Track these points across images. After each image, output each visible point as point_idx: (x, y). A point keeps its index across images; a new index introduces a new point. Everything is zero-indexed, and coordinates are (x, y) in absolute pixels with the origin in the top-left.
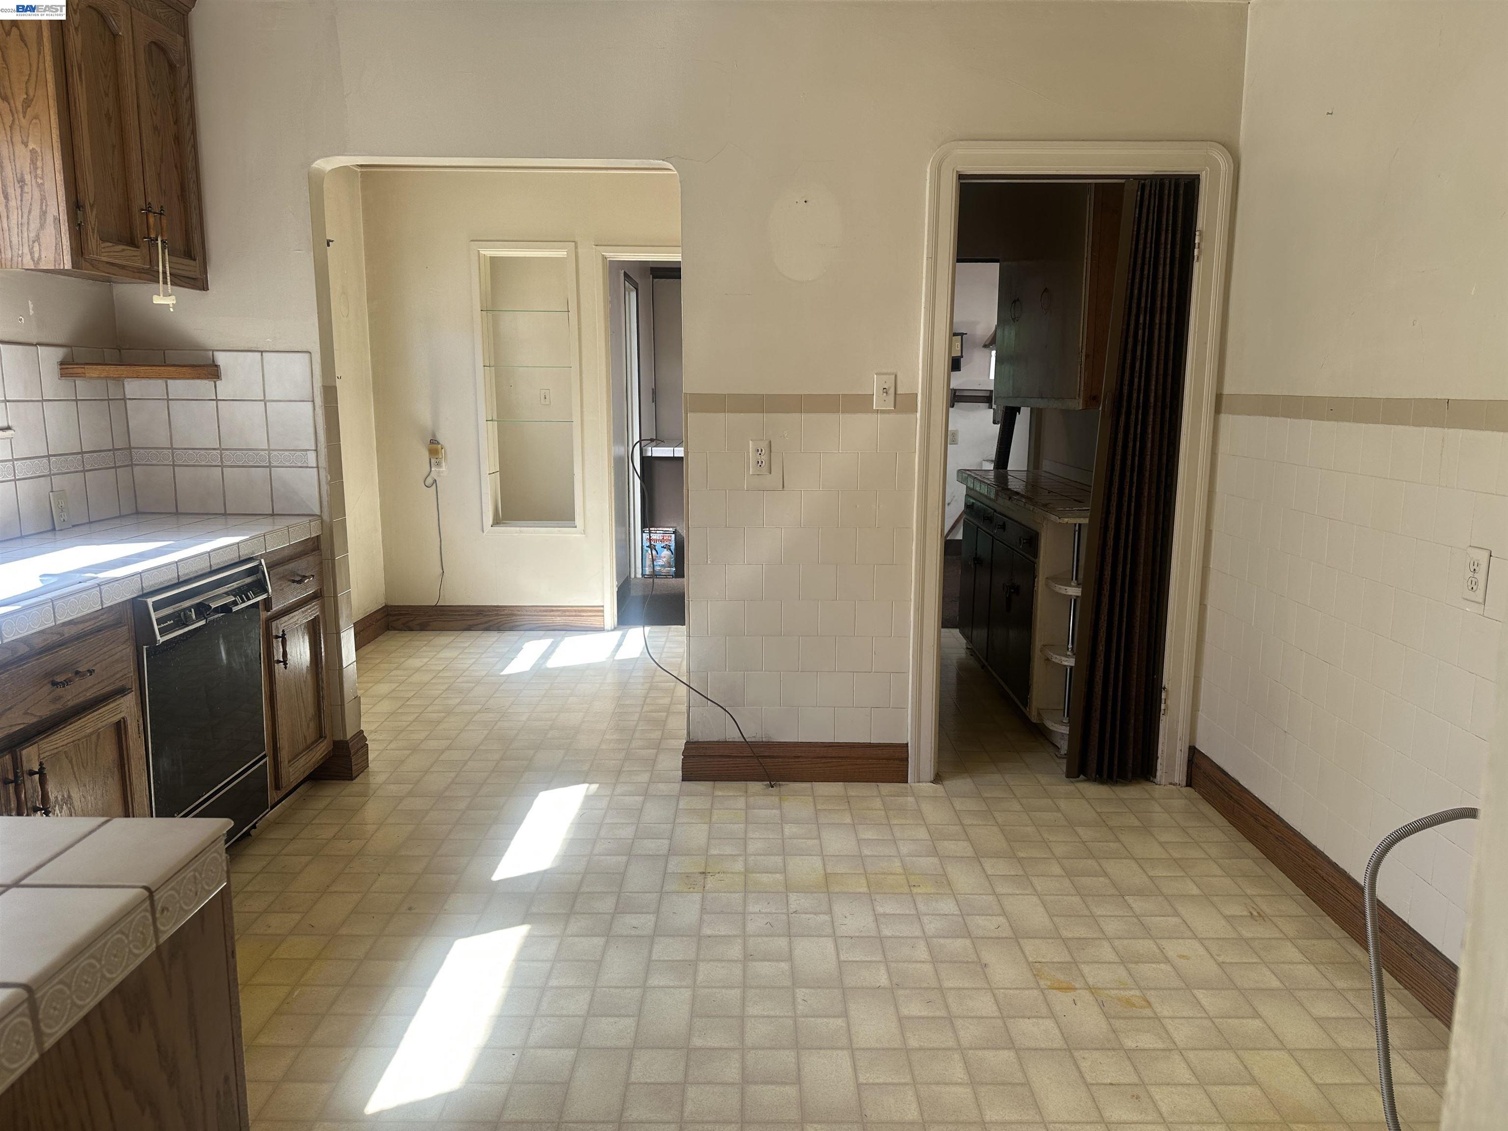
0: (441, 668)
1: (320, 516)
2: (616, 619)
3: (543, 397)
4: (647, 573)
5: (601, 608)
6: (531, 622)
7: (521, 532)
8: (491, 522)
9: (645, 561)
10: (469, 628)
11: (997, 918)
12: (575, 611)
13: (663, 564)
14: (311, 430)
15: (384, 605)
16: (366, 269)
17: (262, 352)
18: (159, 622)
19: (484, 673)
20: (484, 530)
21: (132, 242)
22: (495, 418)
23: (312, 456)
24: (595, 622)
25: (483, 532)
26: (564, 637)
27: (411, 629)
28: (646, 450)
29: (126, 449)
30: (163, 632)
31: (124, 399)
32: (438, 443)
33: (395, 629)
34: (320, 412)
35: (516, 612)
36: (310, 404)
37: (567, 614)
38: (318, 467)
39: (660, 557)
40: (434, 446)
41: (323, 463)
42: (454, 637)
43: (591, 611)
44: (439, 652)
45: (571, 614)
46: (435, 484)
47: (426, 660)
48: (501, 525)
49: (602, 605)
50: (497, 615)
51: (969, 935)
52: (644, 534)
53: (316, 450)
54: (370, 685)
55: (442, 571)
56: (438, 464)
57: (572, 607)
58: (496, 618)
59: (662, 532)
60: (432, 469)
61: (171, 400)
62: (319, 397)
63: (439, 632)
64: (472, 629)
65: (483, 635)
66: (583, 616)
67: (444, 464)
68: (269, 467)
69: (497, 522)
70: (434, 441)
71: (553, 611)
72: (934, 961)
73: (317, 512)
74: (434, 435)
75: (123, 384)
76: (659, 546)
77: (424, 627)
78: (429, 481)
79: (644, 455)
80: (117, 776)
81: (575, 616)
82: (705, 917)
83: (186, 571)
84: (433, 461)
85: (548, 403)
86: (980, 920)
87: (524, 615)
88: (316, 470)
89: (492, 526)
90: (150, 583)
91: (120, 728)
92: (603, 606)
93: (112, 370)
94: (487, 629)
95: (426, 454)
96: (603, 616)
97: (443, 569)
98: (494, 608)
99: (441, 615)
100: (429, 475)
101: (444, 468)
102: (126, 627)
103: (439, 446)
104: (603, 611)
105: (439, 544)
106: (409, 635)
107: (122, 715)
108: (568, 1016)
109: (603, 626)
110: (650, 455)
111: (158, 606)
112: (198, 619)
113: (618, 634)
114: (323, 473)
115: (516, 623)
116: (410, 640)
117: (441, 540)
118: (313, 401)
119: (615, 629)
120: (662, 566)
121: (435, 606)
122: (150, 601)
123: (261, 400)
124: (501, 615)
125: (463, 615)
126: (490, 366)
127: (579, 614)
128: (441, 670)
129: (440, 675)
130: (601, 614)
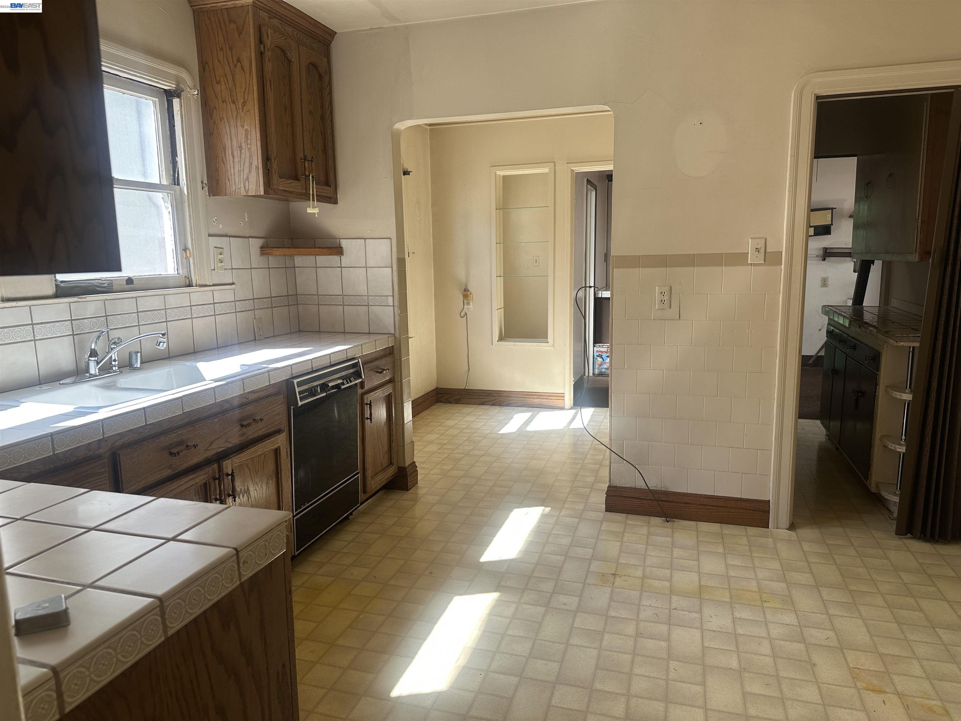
0: (465, 427)
1: (394, 334)
2: (572, 402)
3: (535, 261)
4: (596, 373)
5: (563, 395)
6: (519, 402)
7: (515, 345)
8: (497, 339)
9: (595, 365)
10: (483, 404)
11: (828, 632)
12: (547, 396)
13: (607, 367)
14: (391, 284)
15: (436, 387)
16: (431, 187)
17: (365, 239)
18: (300, 393)
19: (489, 432)
20: (493, 344)
21: (296, 178)
22: (502, 275)
23: (390, 299)
24: (558, 403)
25: (492, 345)
26: (538, 412)
27: (451, 403)
28: (598, 293)
29: (295, 295)
30: (301, 399)
31: (294, 267)
32: (468, 291)
33: (441, 402)
34: (395, 273)
35: (511, 395)
36: (390, 269)
37: (542, 397)
38: (393, 306)
39: (605, 363)
40: (466, 293)
41: (396, 303)
42: (474, 409)
43: (556, 396)
44: (464, 417)
45: (544, 397)
46: (466, 316)
47: (456, 422)
48: (504, 341)
49: (564, 392)
50: (499, 396)
51: (803, 640)
52: (595, 348)
53: (393, 296)
54: (424, 434)
56: (468, 304)
57: (545, 393)
58: (499, 398)
59: (607, 346)
60: (465, 307)
61: (318, 267)
62: (395, 264)
63: (466, 405)
64: (485, 404)
65: (491, 408)
66: (551, 399)
67: (471, 303)
68: (368, 306)
69: (501, 339)
70: (466, 290)
71: (533, 395)
72: (775, 656)
73: (393, 332)
74: (466, 286)
75: (294, 259)
76: (604, 355)
77: (457, 402)
78: (463, 314)
79: (596, 297)
80: (274, 479)
81: (546, 399)
82: (612, 603)
83: (316, 365)
84: (465, 301)
85: (538, 265)
86: (814, 631)
87: (515, 397)
88: (392, 307)
89: (498, 341)
90: (296, 372)
91: (277, 451)
92: (564, 394)
93: (286, 251)
94: (494, 405)
95: (461, 297)
96: (564, 400)
97: (469, 367)
98: (498, 392)
99: (468, 395)
100: (463, 310)
101: (471, 306)
102: (282, 396)
103: (469, 293)
104: (564, 397)
105: (467, 352)
106: (449, 406)
107: (278, 445)
108: (517, 655)
109: (564, 406)
110: (600, 296)
111: (300, 384)
112: (322, 392)
113: (573, 412)
114: (396, 309)
115: (511, 402)
116: (449, 409)
117: (468, 349)
118: (392, 267)
119: (571, 408)
120: (606, 369)
121: (464, 389)
122: (295, 381)
123: (364, 267)
124: (502, 396)
125: (480, 395)
126: (500, 243)
127: (549, 398)
128: (464, 428)
129: (463, 431)
130: (562, 398)
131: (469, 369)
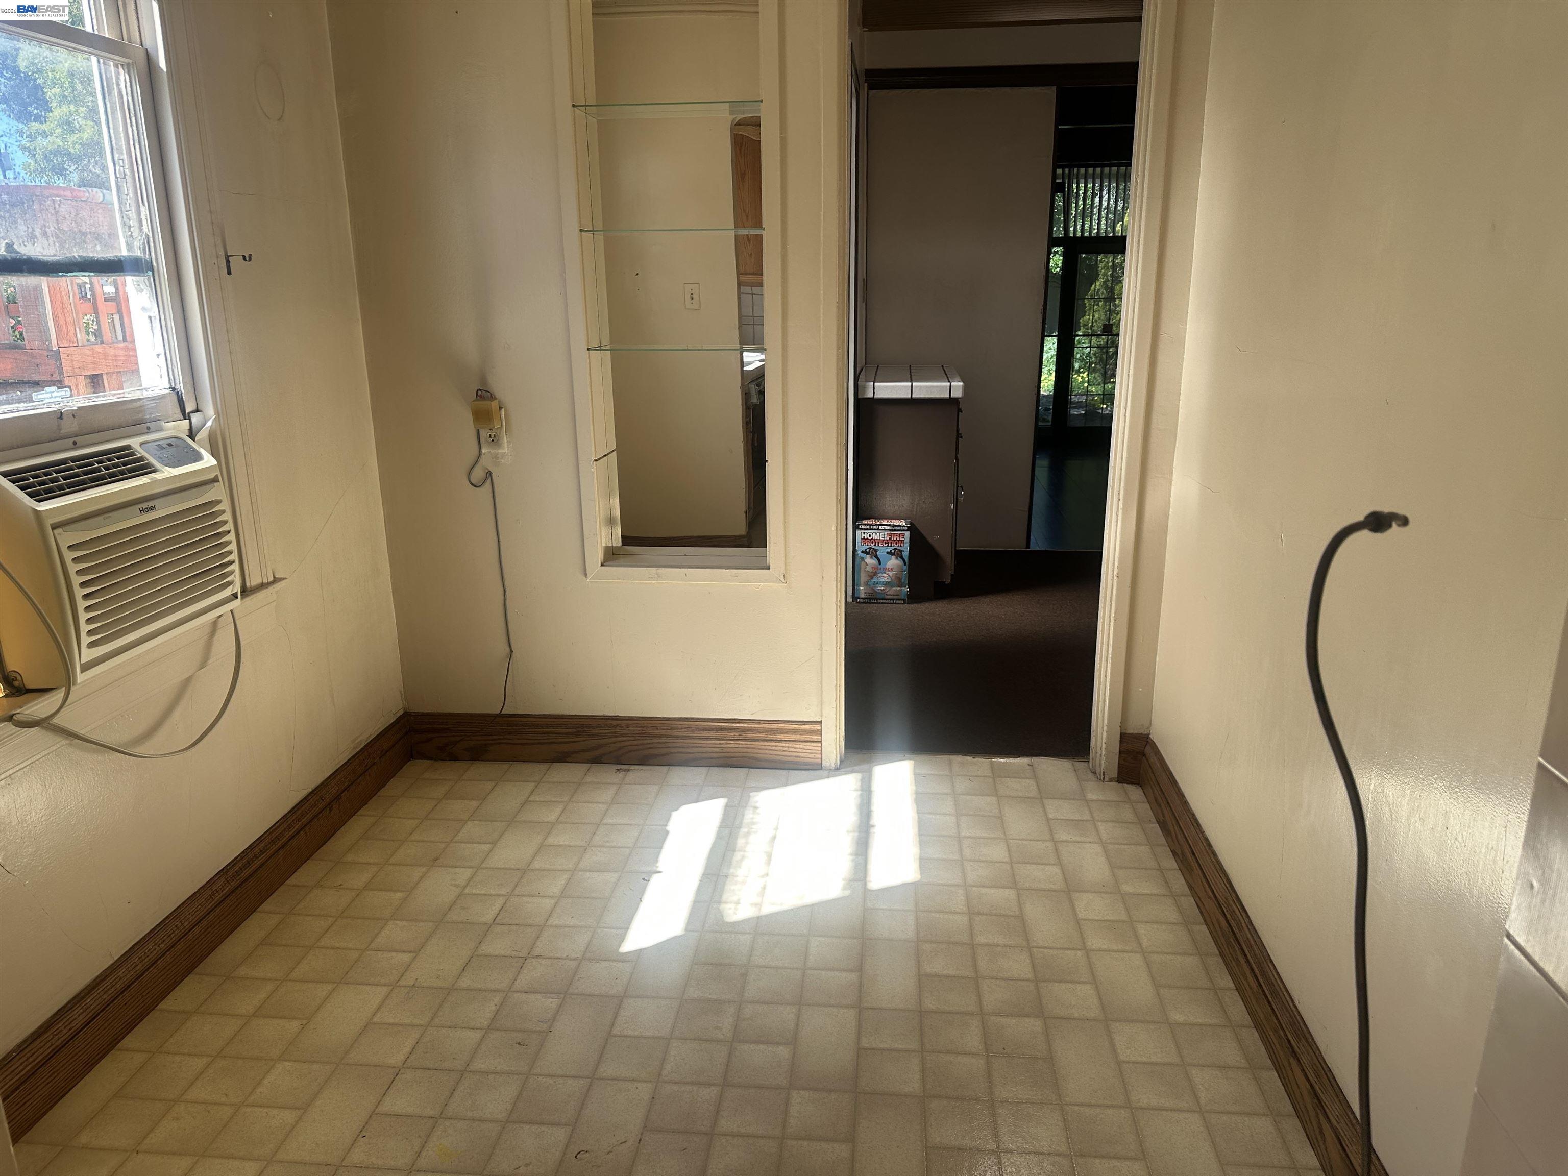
2: (844, 742)
3: (688, 297)
4: (862, 595)
5: (817, 727)
7: (659, 576)
8: (600, 557)
9: (859, 576)
10: (563, 758)
12: (766, 731)
13: (889, 580)
15: (401, 712)
20: (589, 575)
22: (606, 341)
24: (804, 751)
25: (586, 575)
27: (454, 758)
28: (864, 388)
32: (492, 397)
33: (424, 756)
35: (651, 731)
37: (750, 735)
39: (885, 570)
40: (483, 404)
42: (531, 786)
43: (796, 732)
44: (494, 843)
45: (757, 736)
46: (489, 481)
47: (464, 875)
48: (622, 563)
49: (819, 720)
50: (616, 735)
52: (858, 532)
55: (508, 649)
56: (495, 441)
57: (759, 722)
58: (614, 739)
59: (888, 528)
60: (483, 451)
63: (505, 766)
64: (568, 759)
65: (589, 779)
66: (781, 741)
67: (505, 440)
69: (611, 556)
70: (484, 394)
71: (722, 729)
74: (483, 380)
76: (882, 550)
77: (477, 755)
78: (478, 474)
79: (860, 396)
81: (765, 741)
84: (484, 434)
85: (697, 307)
89: (602, 566)
92: (821, 723)
94: (597, 760)
95: (468, 417)
96: (820, 742)
97: (510, 646)
98: (609, 722)
99: (510, 733)
100: (476, 462)
101: (505, 448)
103: (494, 405)
104: (820, 733)
105: (502, 598)
106: (447, 772)
109: (819, 761)
110: (871, 395)
113: (849, 782)
115: (652, 751)
117: (505, 592)
119: (841, 767)
120: (886, 584)
121: (500, 715)
124: (623, 735)
125: (547, 733)
126: (593, 231)
127: (773, 736)
128: (489, 927)
129: (486, 949)
130: (815, 738)
131: (512, 651)
